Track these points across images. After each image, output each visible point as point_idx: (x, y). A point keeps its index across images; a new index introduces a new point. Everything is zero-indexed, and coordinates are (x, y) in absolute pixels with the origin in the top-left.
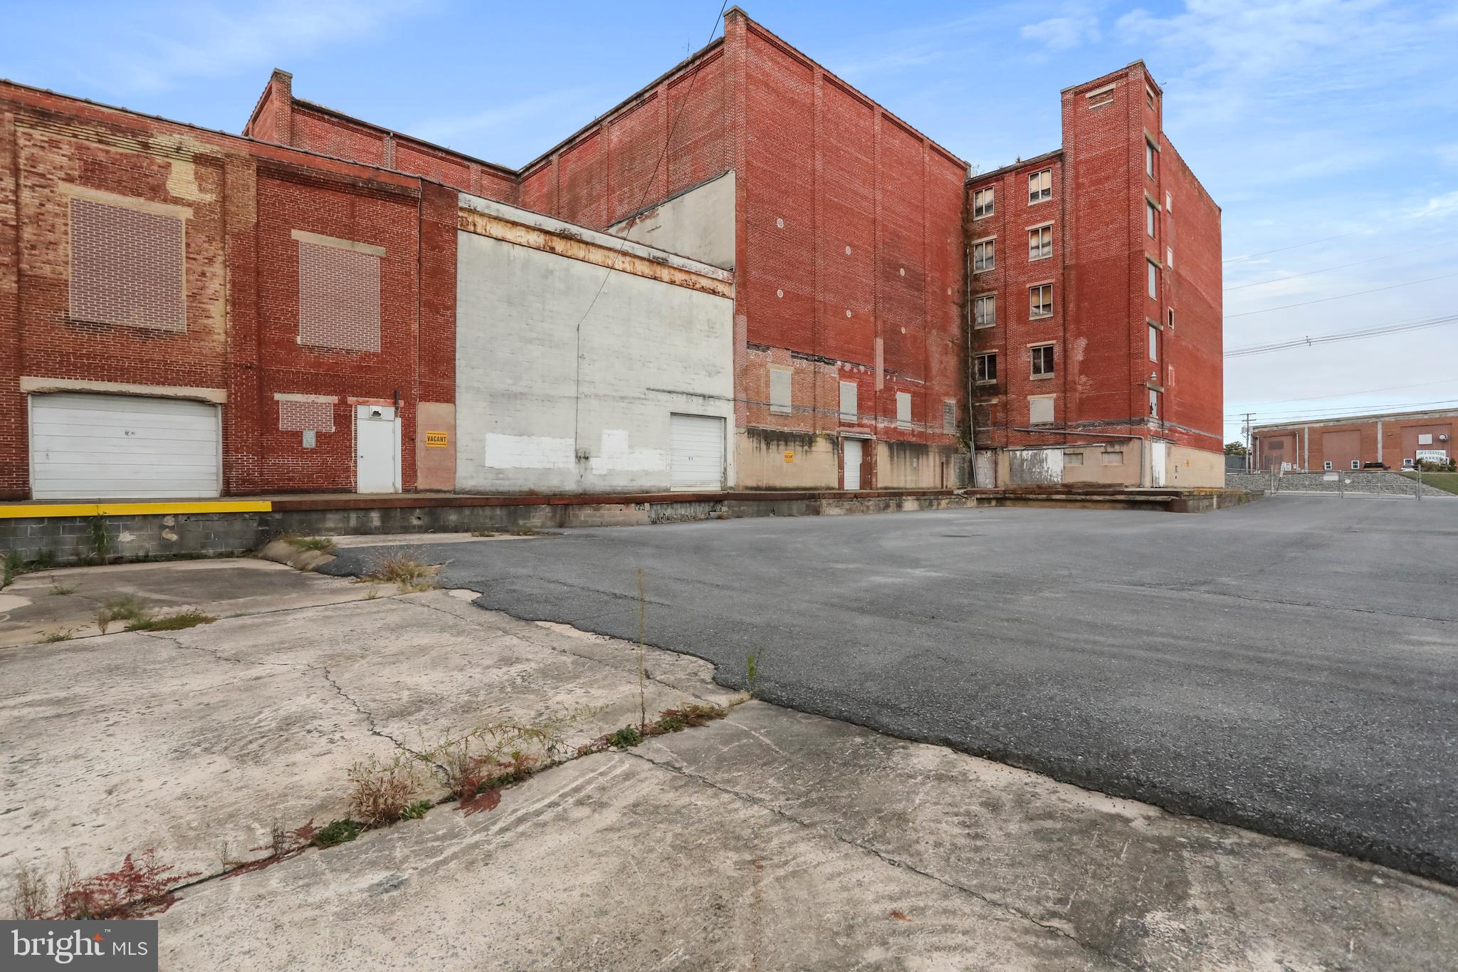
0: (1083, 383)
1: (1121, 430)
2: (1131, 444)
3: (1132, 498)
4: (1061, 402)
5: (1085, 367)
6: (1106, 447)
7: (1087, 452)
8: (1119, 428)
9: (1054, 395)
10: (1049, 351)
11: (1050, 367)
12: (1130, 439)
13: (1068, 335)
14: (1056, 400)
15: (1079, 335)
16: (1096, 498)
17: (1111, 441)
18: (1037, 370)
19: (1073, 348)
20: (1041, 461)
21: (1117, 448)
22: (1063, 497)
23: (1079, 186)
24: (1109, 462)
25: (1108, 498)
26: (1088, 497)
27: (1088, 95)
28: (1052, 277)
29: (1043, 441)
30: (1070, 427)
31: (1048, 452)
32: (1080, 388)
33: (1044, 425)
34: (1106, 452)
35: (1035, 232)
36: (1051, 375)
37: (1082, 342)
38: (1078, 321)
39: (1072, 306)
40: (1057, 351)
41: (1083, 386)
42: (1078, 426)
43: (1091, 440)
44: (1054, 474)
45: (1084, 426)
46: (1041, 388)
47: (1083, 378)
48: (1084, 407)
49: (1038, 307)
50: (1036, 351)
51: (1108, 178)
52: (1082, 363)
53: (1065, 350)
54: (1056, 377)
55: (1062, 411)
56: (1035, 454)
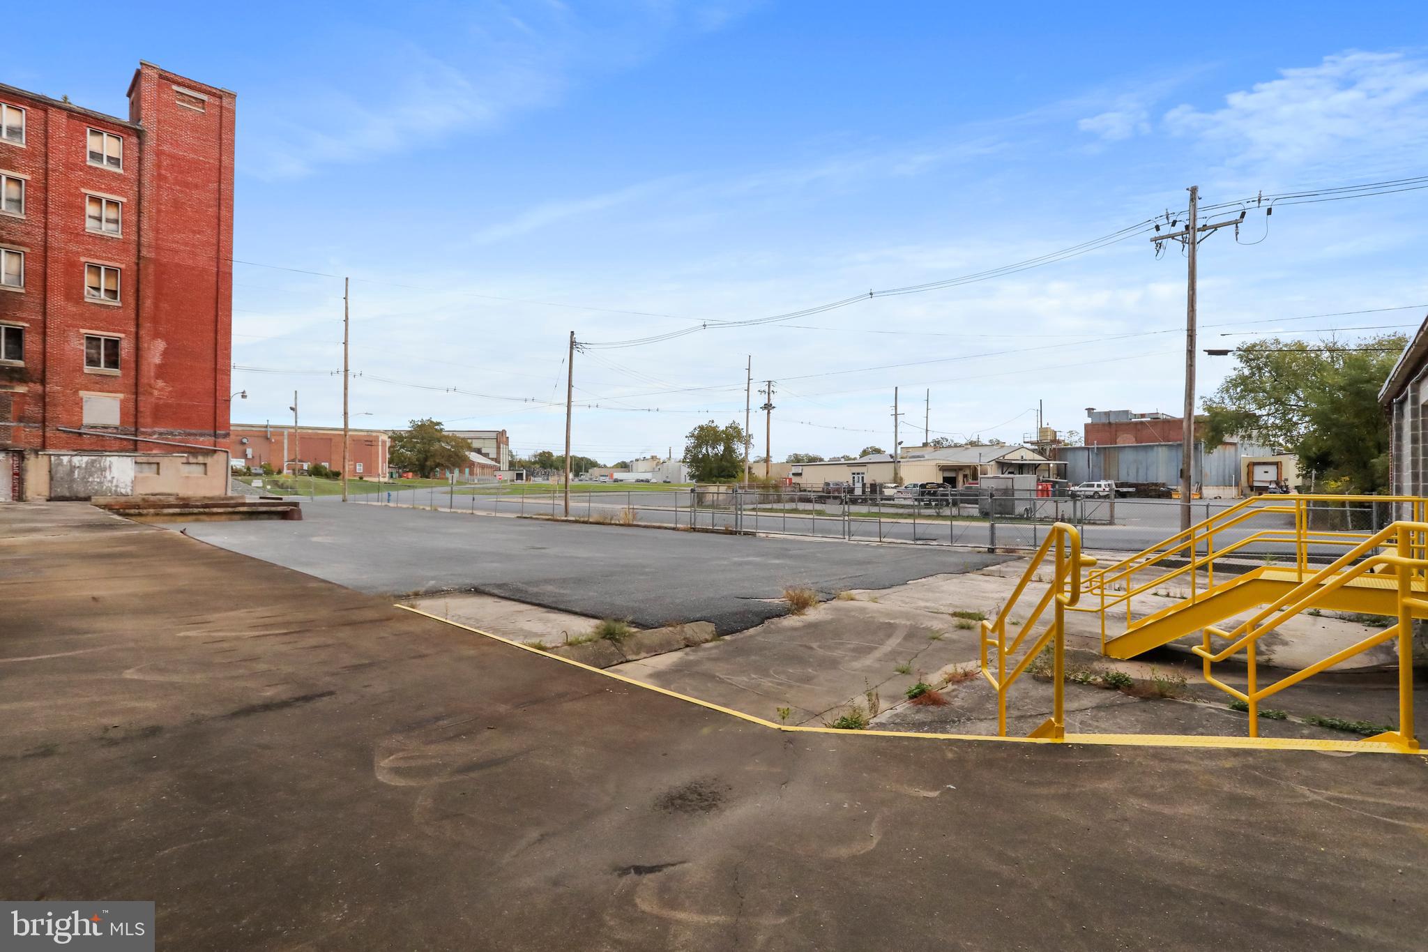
0: (160, 389)
1: (205, 442)
2: (216, 456)
3: (254, 509)
4: (131, 405)
5: (161, 371)
6: (187, 458)
7: (165, 462)
8: (202, 439)
9: (121, 396)
10: (113, 345)
11: (113, 362)
12: (215, 451)
13: (142, 332)
14: (122, 402)
15: (156, 335)
16: (215, 510)
17: (194, 452)
18: (93, 362)
19: (149, 349)
20: (103, 470)
21: (201, 459)
22: (177, 510)
23: (160, 177)
24: (189, 473)
25: (230, 510)
26: (207, 510)
27: (175, 87)
28: (121, 261)
29: (103, 446)
30: (143, 433)
31: (114, 459)
32: (156, 393)
33: (105, 427)
34: (188, 463)
35: (97, 201)
36: (116, 372)
37: (160, 345)
38: (155, 320)
39: (148, 303)
40: (126, 349)
41: (160, 390)
42: (154, 433)
43: (170, 449)
44: (121, 485)
45: (161, 434)
46: (101, 384)
47: (160, 383)
48: (159, 414)
49: (98, 289)
50: (92, 340)
51: (196, 186)
52: (160, 367)
53: (137, 349)
54: (124, 375)
55: (133, 416)
56: (93, 462)
